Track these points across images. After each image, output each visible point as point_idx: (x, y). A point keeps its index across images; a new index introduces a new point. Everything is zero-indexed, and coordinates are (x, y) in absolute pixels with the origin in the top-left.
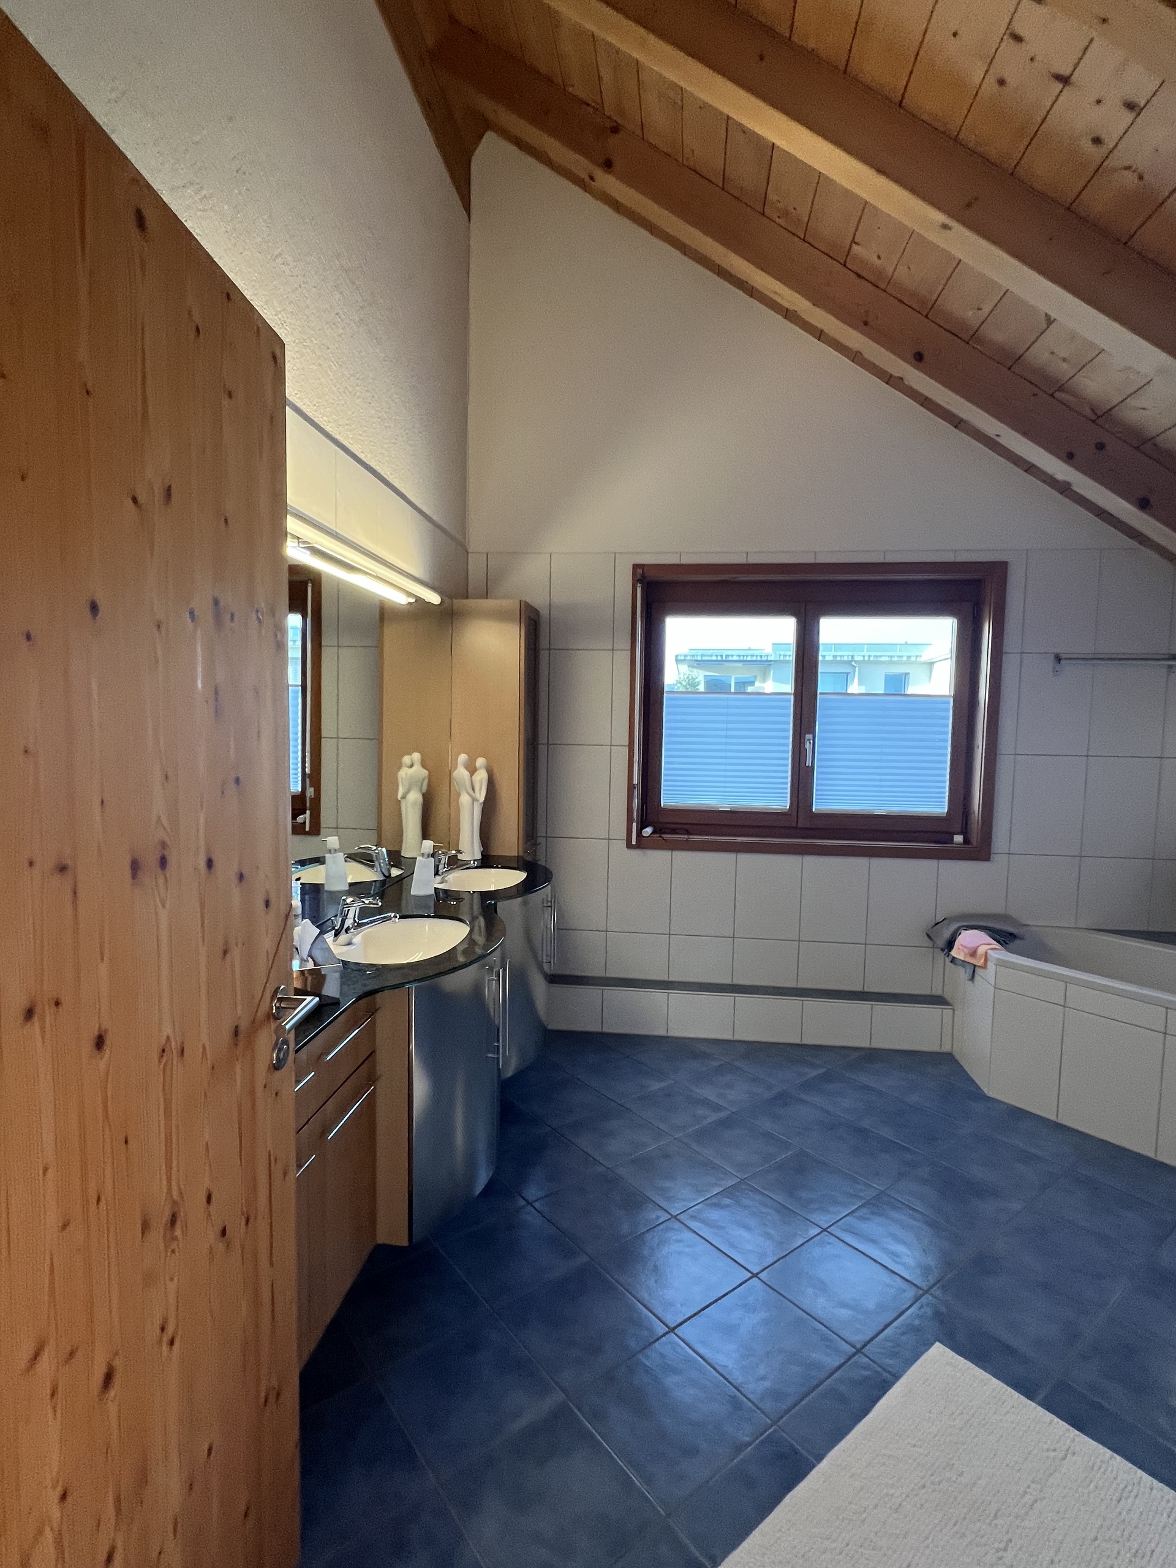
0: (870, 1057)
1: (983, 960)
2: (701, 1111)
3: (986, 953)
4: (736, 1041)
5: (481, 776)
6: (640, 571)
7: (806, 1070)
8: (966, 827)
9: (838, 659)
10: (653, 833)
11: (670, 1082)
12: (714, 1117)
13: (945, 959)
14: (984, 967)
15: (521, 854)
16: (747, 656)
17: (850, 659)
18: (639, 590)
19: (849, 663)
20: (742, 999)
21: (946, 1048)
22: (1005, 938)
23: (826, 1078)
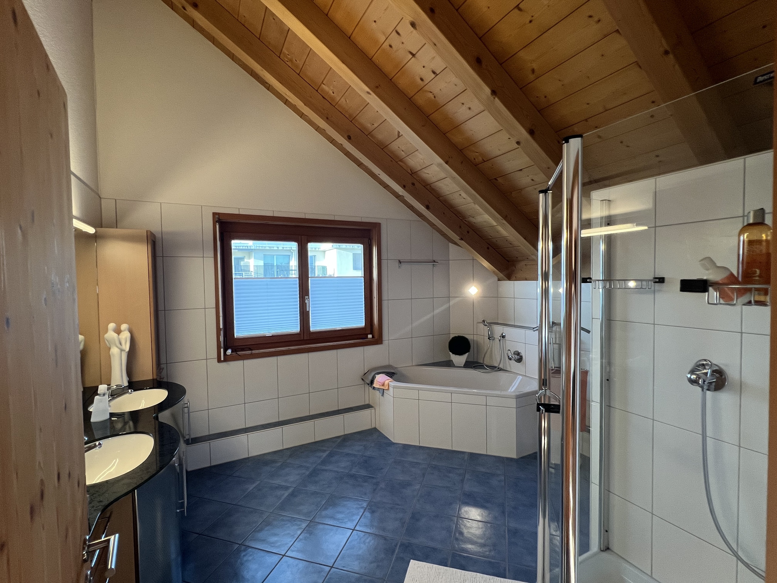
0: (346, 439)
1: (387, 387)
2: (279, 493)
3: (388, 384)
4: (285, 449)
5: (126, 335)
6: (217, 216)
7: (322, 454)
8: (372, 331)
9: (285, 249)
10: (232, 352)
11: (258, 482)
12: (286, 494)
13: (369, 388)
14: (388, 389)
15: (155, 377)
16: (240, 247)
17: (290, 249)
18: (217, 226)
19: (290, 250)
20: (286, 428)
21: (373, 426)
22: (391, 375)
23: (331, 455)
